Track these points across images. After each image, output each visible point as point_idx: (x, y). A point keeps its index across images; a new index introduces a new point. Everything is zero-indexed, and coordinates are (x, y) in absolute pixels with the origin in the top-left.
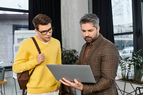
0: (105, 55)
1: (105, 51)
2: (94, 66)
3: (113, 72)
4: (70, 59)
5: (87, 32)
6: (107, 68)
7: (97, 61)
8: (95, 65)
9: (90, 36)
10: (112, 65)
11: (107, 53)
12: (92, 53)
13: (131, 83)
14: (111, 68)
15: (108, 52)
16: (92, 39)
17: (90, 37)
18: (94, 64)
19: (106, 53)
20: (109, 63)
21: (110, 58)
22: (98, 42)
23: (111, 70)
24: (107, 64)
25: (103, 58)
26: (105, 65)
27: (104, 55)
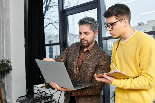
4: (2, 69)
5: (83, 34)
9: (85, 39)
13: (49, 89)
16: (88, 42)
17: (86, 41)
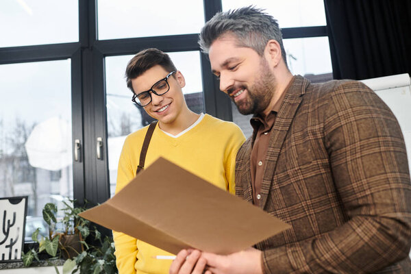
0: (338, 125)
1: (334, 111)
2: (303, 185)
3: (393, 186)
6: (363, 176)
7: (315, 163)
8: (309, 180)
10: (379, 158)
11: (347, 116)
12: (283, 138)
14: (379, 172)
15: (350, 110)
18: (301, 177)
19: (342, 118)
20: (365, 153)
21: (361, 131)
22: (298, 95)
23: (383, 177)
24: (359, 161)
25: (334, 138)
26: (350, 167)
27: (334, 127)
